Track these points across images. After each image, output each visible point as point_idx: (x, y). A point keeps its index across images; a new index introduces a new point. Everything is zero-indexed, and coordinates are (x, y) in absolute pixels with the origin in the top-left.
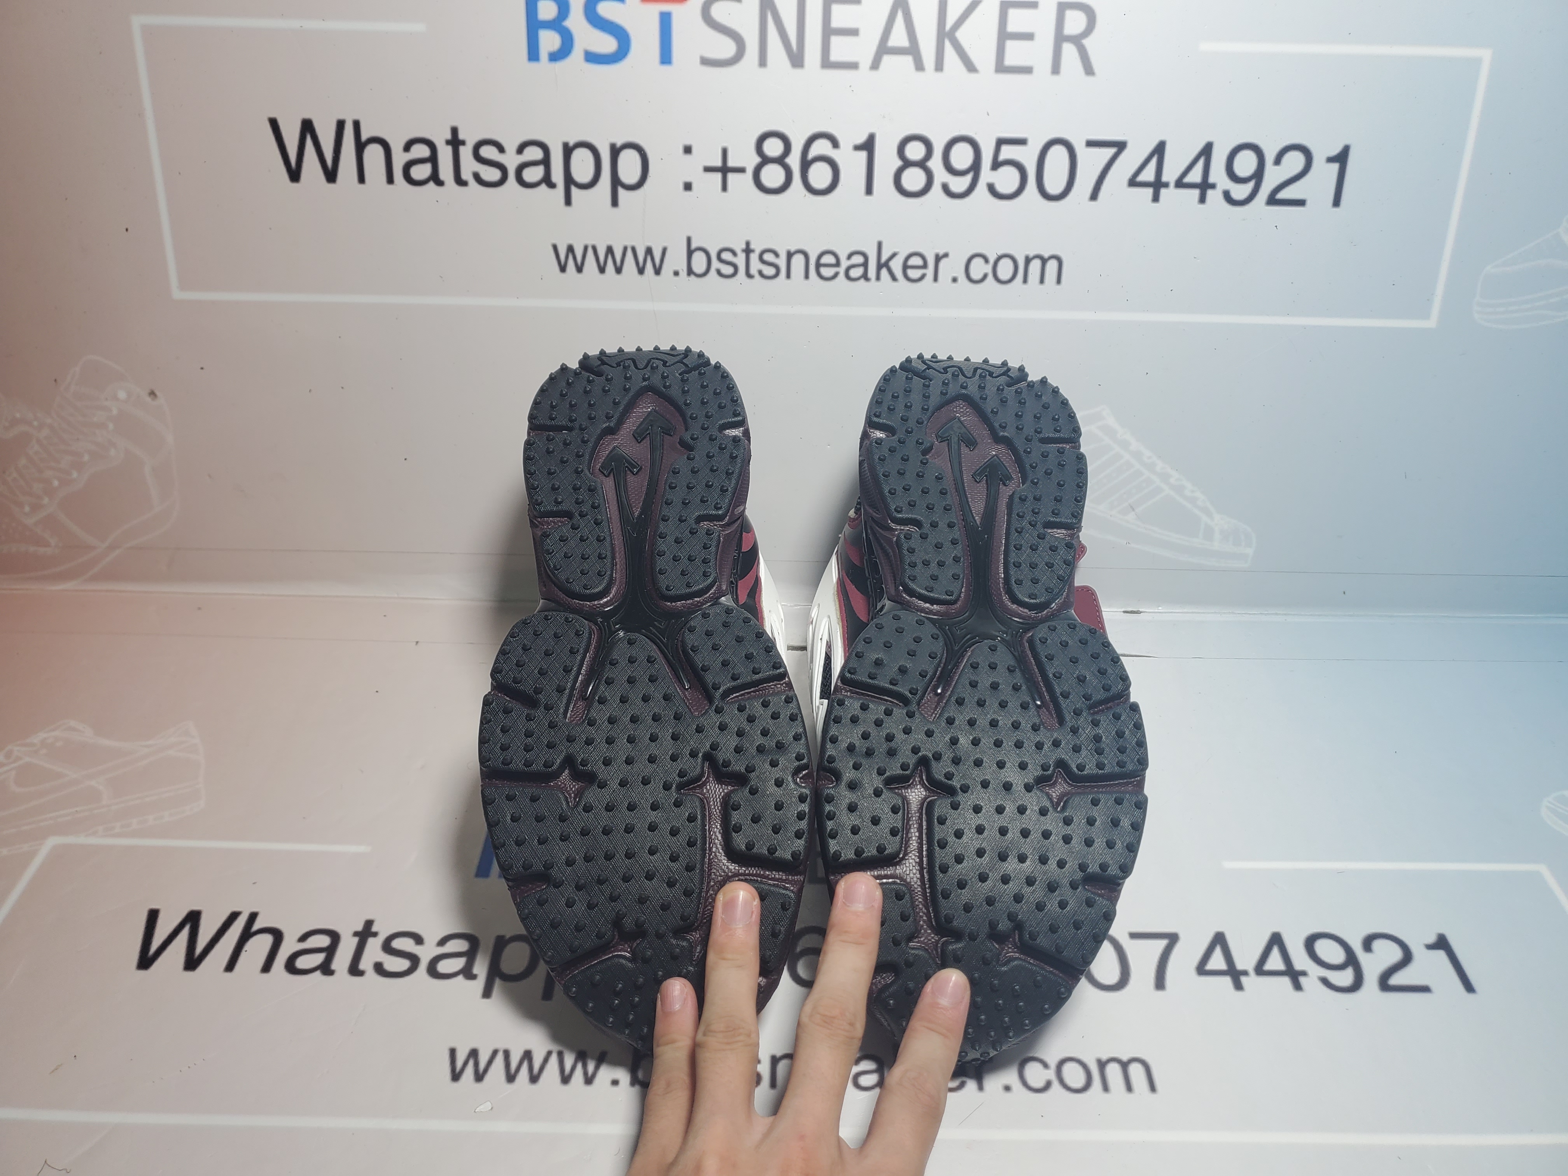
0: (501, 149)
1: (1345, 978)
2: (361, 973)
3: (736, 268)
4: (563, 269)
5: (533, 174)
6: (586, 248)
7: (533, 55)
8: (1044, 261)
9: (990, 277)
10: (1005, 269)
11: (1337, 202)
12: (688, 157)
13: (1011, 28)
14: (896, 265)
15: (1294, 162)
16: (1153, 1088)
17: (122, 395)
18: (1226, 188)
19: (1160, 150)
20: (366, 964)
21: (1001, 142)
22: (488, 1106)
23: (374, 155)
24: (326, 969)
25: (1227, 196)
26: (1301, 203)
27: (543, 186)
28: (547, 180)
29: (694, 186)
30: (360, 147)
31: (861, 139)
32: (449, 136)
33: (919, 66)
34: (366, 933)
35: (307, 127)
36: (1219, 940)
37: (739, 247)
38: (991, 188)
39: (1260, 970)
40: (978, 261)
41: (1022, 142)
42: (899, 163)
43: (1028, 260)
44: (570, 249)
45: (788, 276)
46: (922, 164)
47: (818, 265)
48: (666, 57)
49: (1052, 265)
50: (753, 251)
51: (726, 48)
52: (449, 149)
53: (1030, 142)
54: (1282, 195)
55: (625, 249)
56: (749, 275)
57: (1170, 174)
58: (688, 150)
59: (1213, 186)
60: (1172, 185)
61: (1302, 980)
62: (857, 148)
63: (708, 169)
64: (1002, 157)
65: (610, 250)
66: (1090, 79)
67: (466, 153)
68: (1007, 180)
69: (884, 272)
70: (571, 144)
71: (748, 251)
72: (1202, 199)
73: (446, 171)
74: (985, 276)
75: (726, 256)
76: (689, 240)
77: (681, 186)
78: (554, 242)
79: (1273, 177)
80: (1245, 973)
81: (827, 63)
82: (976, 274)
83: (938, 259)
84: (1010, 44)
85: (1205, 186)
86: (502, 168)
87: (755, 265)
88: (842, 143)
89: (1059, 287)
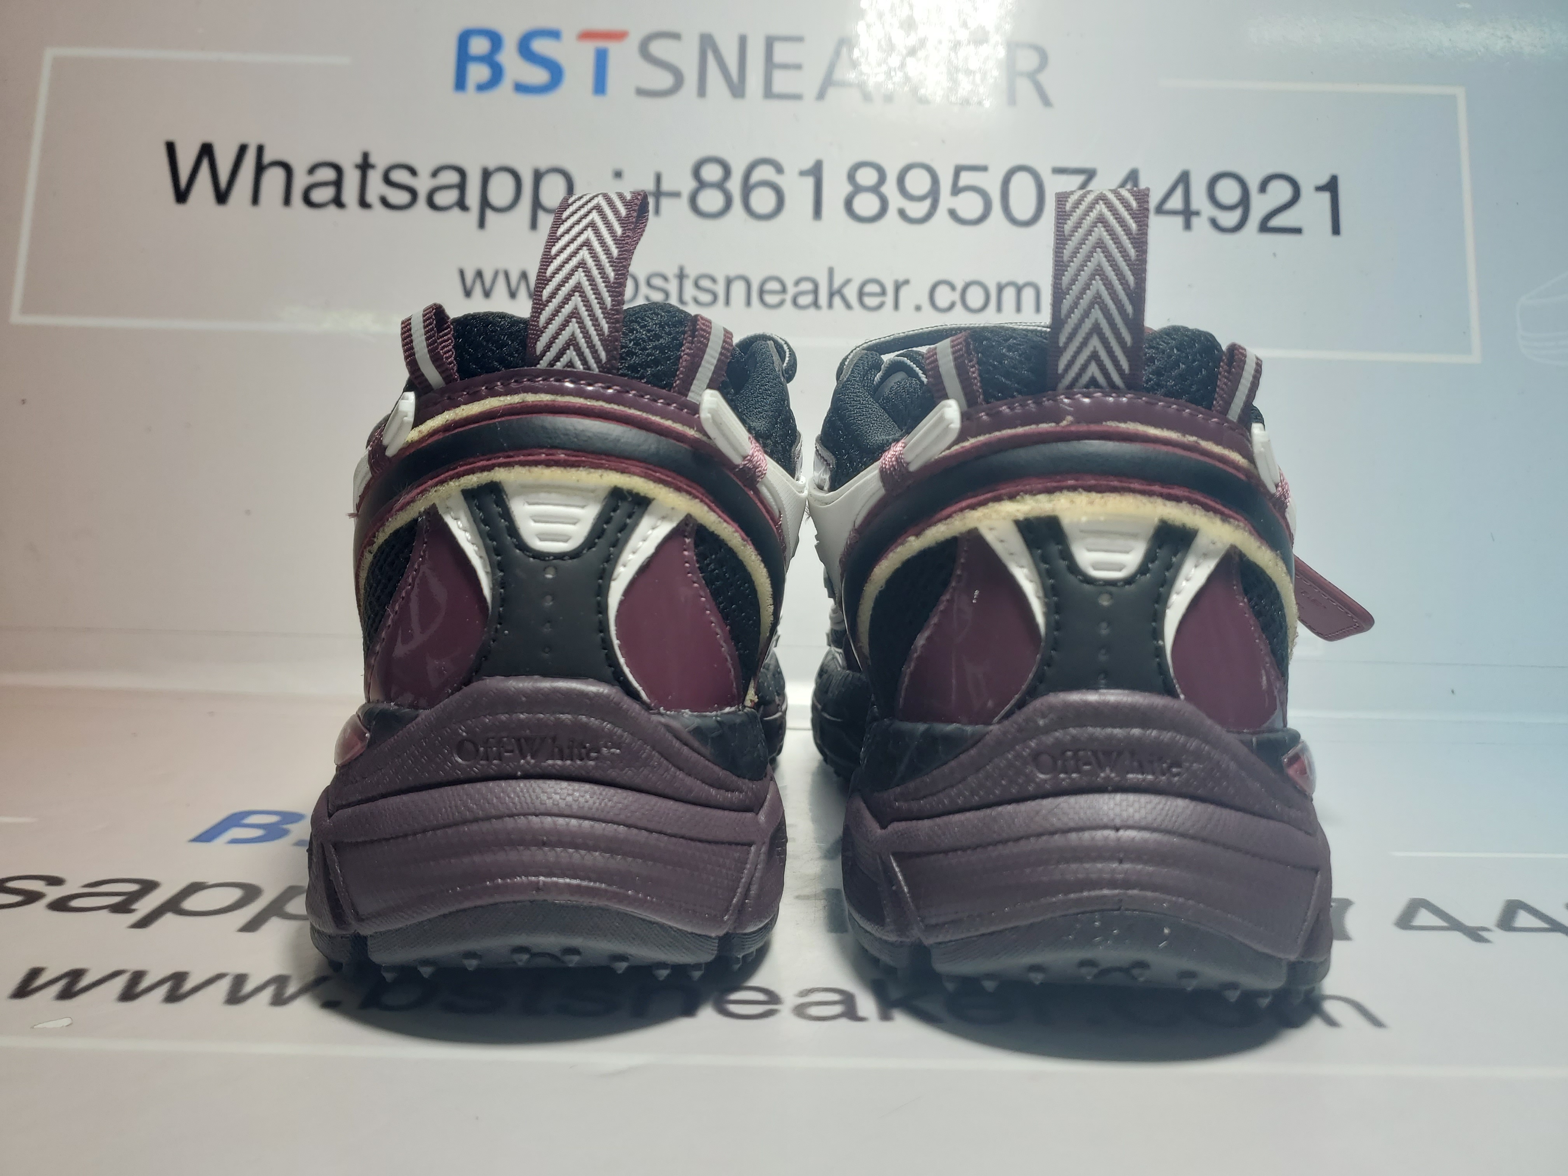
0: (413, 172)
3: (667, 294)
4: (468, 293)
6: (496, 274)
7: (460, 83)
8: (1019, 290)
9: (959, 303)
10: (975, 297)
11: (1336, 230)
12: (618, 181)
14: (851, 293)
15: (1280, 192)
18: (1212, 215)
19: (1133, 176)
21: (959, 168)
23: (274, 179)
25: (1214, 223)
26: (1298, 231)
27: (456, 209)
28: (461, 204)
30: (260, 169)
31: (808, 165)
32: (358, 161)
35: (207, 151)
36: (1422, 904)
37: (671, 271)
38: (953, 213)
39: (1507, 926)
40: (943, 289)
41: (984, 169)
42: (850, 189)
43: (1000, 289)
44: (479, 274)
45: (727, 302)
46: (875, 189)
47: (762, 292)
49: (1028, 292)
50: (687, 277)
51: (665, 80)
52: (357, 173)
53: (992, 169)
54: (1275, 222)
56: (682, 302)
58: (618, 175)
59: (1197, 213)
60: (1152, 210)
62: (803, 173)
64: (962, 183)
65: (523, 274)
66: (1049, 110)
67: (375, 177)
68: (970, 205)
69: (837, 300)
70: (491, 168)
71: (681, 276)
72: (1188, 226)
73: (350, 193)
74: (953, 304)
75: (657, 281)
78: (461, 267)
79: (1260, 206)
81: (769, 93)
82: (942, 301)
83: (898, 287)
85: (1188, 214)
86: (413, 193)
87: (689, 291)
88: (787, 169)
89: (1037, 316)
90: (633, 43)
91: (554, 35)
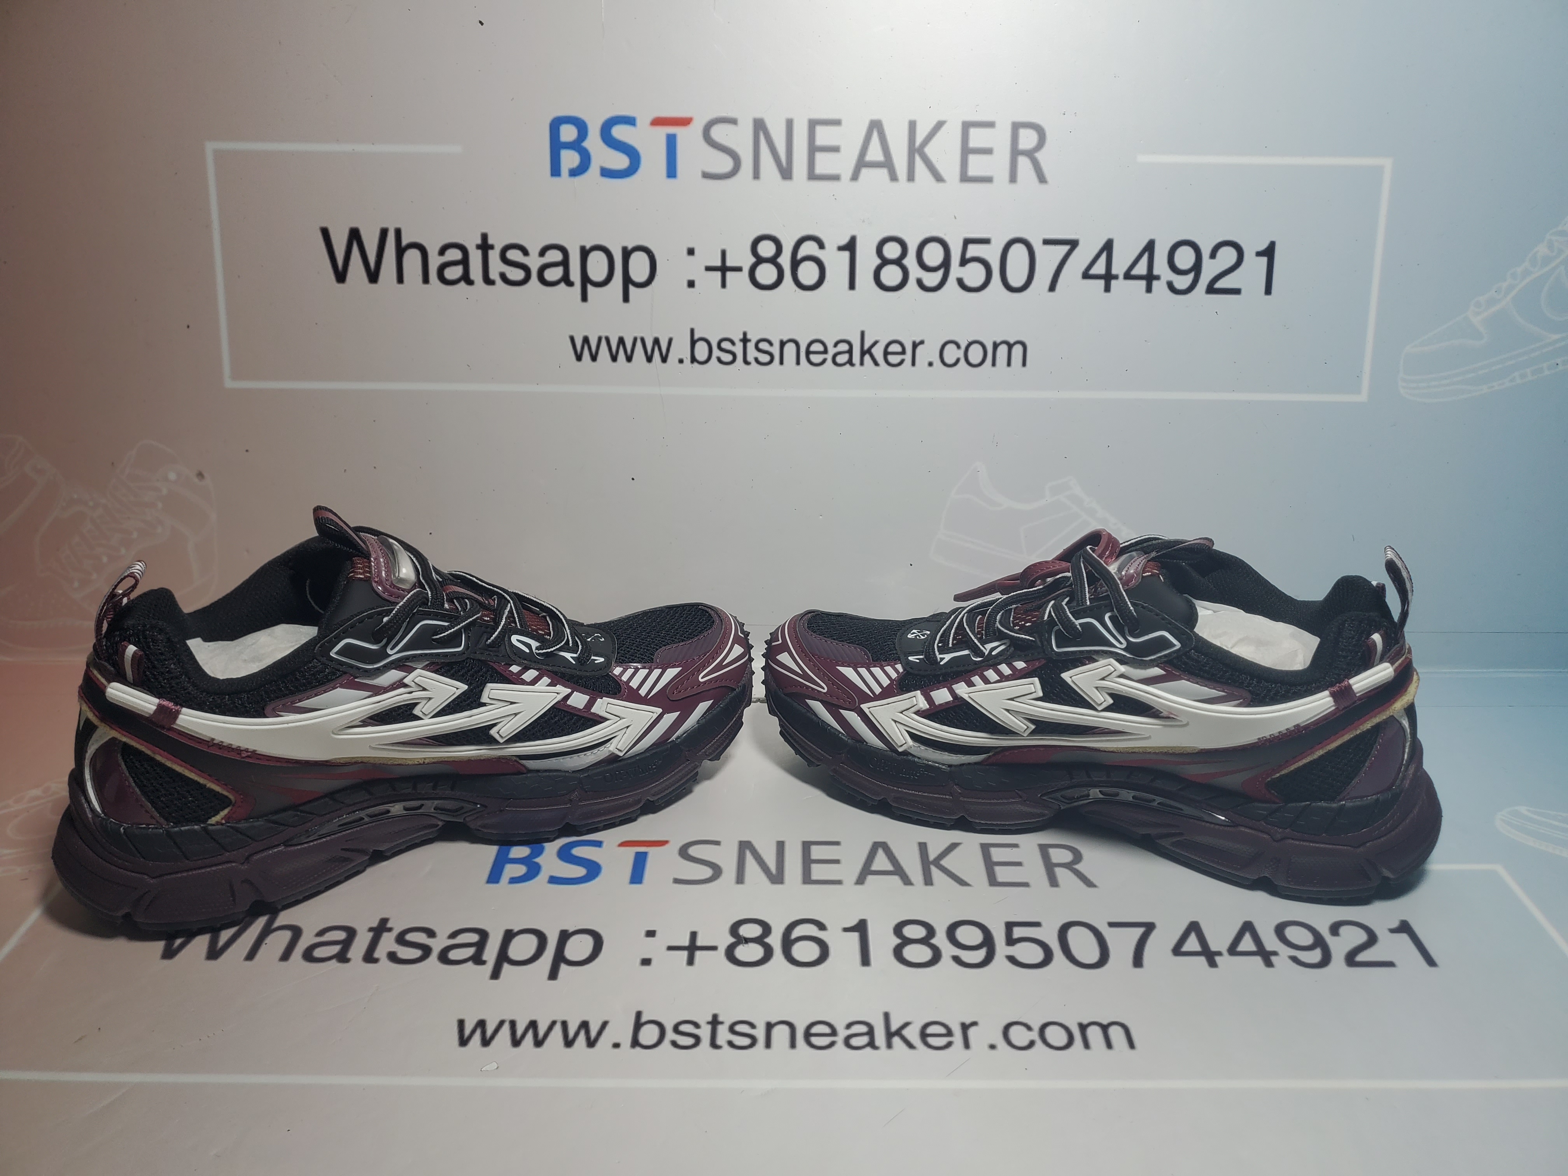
0: (525, 252)
1: (1315, 956)
2: (376, 961)
3: (734, 355)
4: (579, 358)
5: (554, 274)
6: (600, 339)
7: (555, 171)
8: (1010, 346)
9: (962, 361)
10: (975, 354)
11: (1268, 291)
12: (691, 257)
13: (972, 144)
14: (878, 352)
15: (1228, 256)
16: (1132, 1045)
17: (172, 476)
18: (1170, 279)
19: (1108, 247)
20: (380, 952)
21: (967, 242)
22: (495, 1065)
23: (412, 258)
24: (342, 957)
25: (1171, 286)
26: (1237, 291)
27: (563, 285)
28: (566, 280)
29: (696, 284)
30: (400, 251)
31: (844, 241)
32: (479, 242)
33: (894, 177)
34: (382, 928)
35: (355, 235)
36: (1194, 927)
37: (737, 337)
38: (961, 282)
39: (1233, 950)
40: (951, 348)
41: (986, 241)
42: (878, 261)
43: (996, 346)
44: (586, 340)
45: (781, 363)
46: (898, 262)
47: (808, 353)
48: (672, 172)
49: (1017, 350)
50: (749, 340)
51: (727, 164)
52: (479, 252)
53: (993, 241)
54: (1219, 285)
55: (635, 339)
56: (746, 362)
57: (1119, 268)
58: (691, 252)
59: (1158, 278)
60: (1121, 276)
61: (1273, 959)
62: (841, 248)
63: (709, 269)
64: (969, 255)
65: (621, 341)
66: (1043, 186)
67: (494, 256)
69: (867, 357)
70: (588, 247)
71: (745, 340)
72: (1149, 289)
73: (476, 272)
74: (958, 361)
75: (726, 345)
76: (692, 331)
77: (685, 284)
78: (571, 334)
79: (1210, 269)
80: (1219, 954)
81: (812, 176)
82: (949, 358)
83: (915, 346)
84: (972, 158)
85: (1150, 278)
86: (526, 269)
87: (752, 353)
88: (827, 245)
89: (1024, 369)
90: (696, 129)
91: (630, 121)
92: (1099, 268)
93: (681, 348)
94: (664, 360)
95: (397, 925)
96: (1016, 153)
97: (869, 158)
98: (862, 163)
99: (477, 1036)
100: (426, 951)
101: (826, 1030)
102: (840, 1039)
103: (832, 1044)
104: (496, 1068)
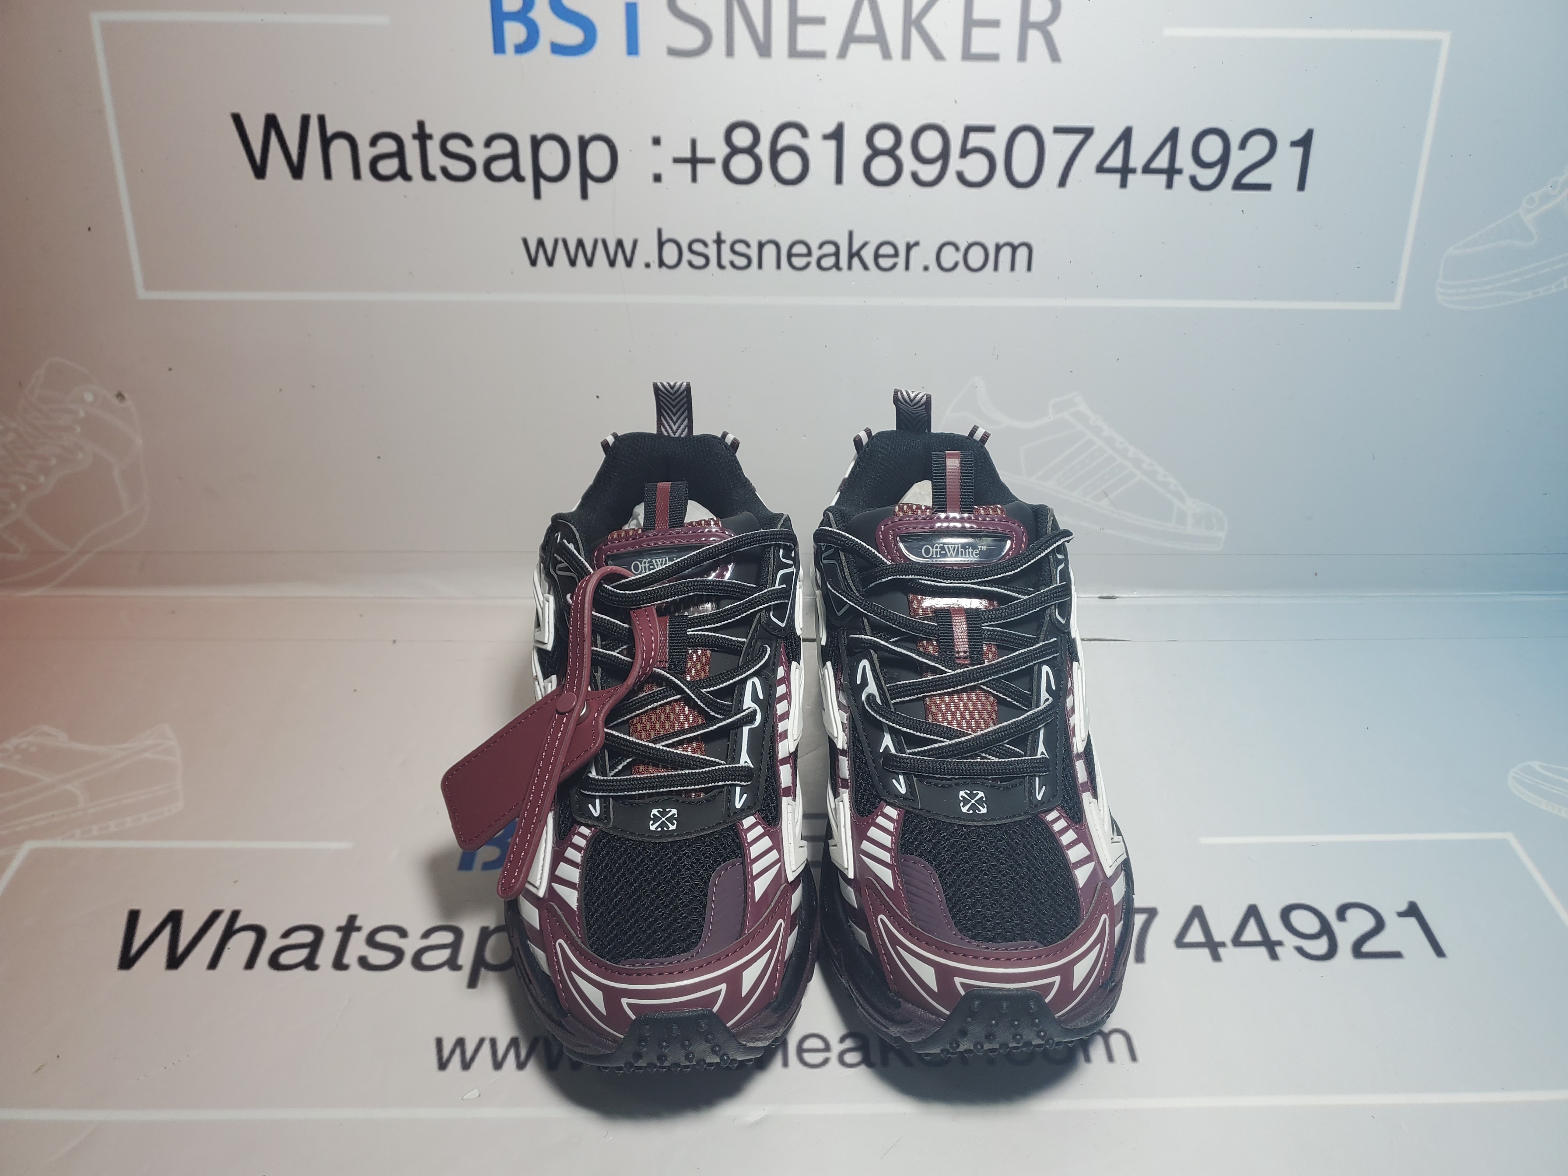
0: (469, 143)
1: (1321, 946)
2: (345, 967)
3: (707, 258)
4: (533, 262)
5: (502, 168)
6: (556, 242)
7: (499, 47)
8: (1014, 248)
9: (961, 264)
10: (976, 257)
11: (1301, 186)
12: (657, 148)
14: (868, 255)
15: (1259, 146)
16: (1133, 1057)
17: (89, 397)
18: (1193, 173)
19: (1126, 136)
20: (350, 958)
21: (969, 130)
22: (477, 1092)
23: (340, 150)
24: (310, 964)
25: (1194, 181)
26: (1266, 187)
27: (512, 180)
28: (516, 174)
29: (664, 178)
30: (326, 142)
31: (830, 128)
32: (415, 130)
33: (886, 54)
34: (349, 928)
35: (271, 122)
36: (1197, 913)
37: (710, 238)
38: (960, 176)
39: (1237, 941)
40: (948, 250)
41: (990, 129)
42: (868, 152)
43: (998, 248)
44: (541, 243)
45: (760, 266)
46: (891, 153)
47: (790, 255)
48: (633, 48)
49: (1022, 253)
50: (724, 242)
51: (695, 39)
52: (416, 144)
53: (998, 129)
54: (1247, 180)
55: (596, 241)
56: (720, 266)
57: (1137, 160)
58: (657, 141)
59: (1180, 172)
60: (1139, 170)
61: (1279, 950)
62: (826, 137)
63: (677, 160)
64: (970, 145)
65: (580, 243)
66: (1056, 65)
67: (433, 147)
68: (976, 167)
69: (856, 261)
70: (539, 136)
71: (719, 242)
72: (1169, 185)
73: (413, 165)
74: (956, 265)
75: (697, 247)
76: (660, 232)
77: (651, 178)
78: (524, 236)
79: (1238, 161)
80: (1223, 944)
81: (794, 52)
82: (947, 263)
83: (909, 247)
84: (976, 32)
85: (1171, 171)
86: (471, 163)
87: (727, 256)
88: (810, 132)
89: (1029, 274)
92: (1116, 161)
93: (647, 251)
94: (629, 264)
95: (367, 924)
96: (1026, 25)
97: (859, 30)
98: (850, 38)
99: (457, 1058)
100: (399, 954)
101: (820, 1044)
102: (833, 1055)
103: (826, 1061)
104: (478, 1095)
